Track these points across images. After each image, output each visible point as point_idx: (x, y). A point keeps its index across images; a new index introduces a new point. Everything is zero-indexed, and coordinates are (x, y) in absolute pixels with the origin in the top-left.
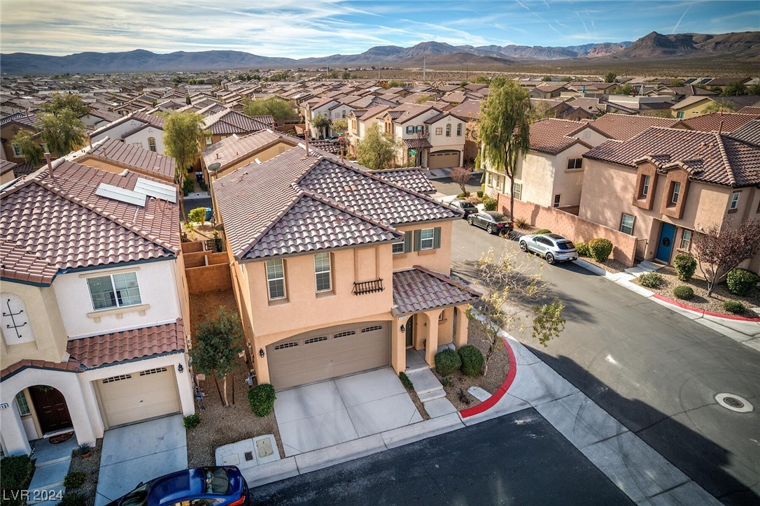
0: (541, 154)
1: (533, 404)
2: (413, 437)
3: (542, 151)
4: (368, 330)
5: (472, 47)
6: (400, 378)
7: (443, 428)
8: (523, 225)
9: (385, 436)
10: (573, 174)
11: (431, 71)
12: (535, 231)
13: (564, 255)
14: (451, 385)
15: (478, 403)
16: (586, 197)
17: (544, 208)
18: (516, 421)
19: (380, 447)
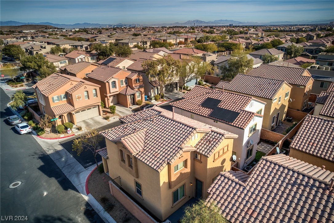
1: (85, 169)
18: (91, 163)
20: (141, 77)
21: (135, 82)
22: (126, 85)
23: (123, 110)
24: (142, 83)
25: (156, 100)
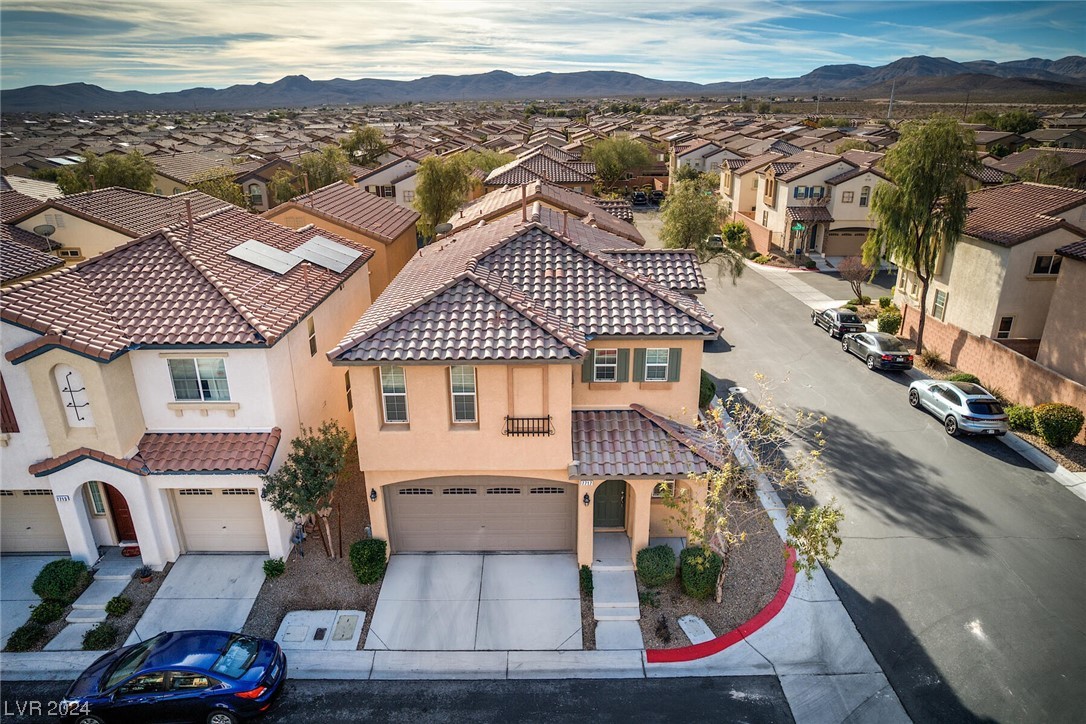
0: (986, 244)
1: (780, 671)
2: (553, 671)
3: (987, 239)
4: (540, 491)
5: (992, 64)
6: (581, 572)
7: (607, 671)
8: (934, 363)
9: (514, 657)
10: (1045, 283)
11: (909, 103)
12: (952, 375)
13: (976, 424)
14: (655, 605)
15: (684, 644)
16: (1054, 324)
17: (974, 338)
18: (733, 692)
19: (499, 672)
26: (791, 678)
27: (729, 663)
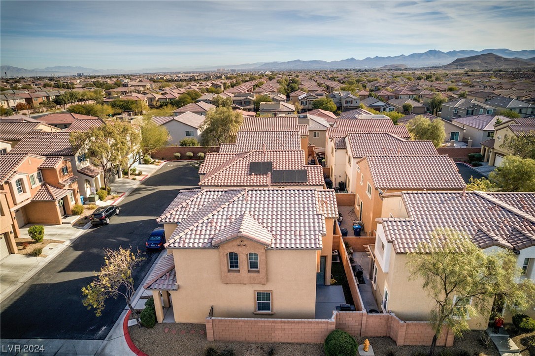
1: (105, 342)
18: (106, 327)
20: (70, 163)
21: (62, 174)
22: (40, 184)
23: (54, 230)
24: (72, 173)
25: (101, 198)
26: (100, 344)
27: (117, 329)
